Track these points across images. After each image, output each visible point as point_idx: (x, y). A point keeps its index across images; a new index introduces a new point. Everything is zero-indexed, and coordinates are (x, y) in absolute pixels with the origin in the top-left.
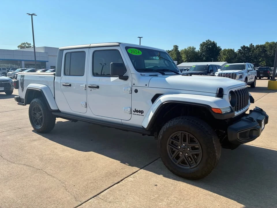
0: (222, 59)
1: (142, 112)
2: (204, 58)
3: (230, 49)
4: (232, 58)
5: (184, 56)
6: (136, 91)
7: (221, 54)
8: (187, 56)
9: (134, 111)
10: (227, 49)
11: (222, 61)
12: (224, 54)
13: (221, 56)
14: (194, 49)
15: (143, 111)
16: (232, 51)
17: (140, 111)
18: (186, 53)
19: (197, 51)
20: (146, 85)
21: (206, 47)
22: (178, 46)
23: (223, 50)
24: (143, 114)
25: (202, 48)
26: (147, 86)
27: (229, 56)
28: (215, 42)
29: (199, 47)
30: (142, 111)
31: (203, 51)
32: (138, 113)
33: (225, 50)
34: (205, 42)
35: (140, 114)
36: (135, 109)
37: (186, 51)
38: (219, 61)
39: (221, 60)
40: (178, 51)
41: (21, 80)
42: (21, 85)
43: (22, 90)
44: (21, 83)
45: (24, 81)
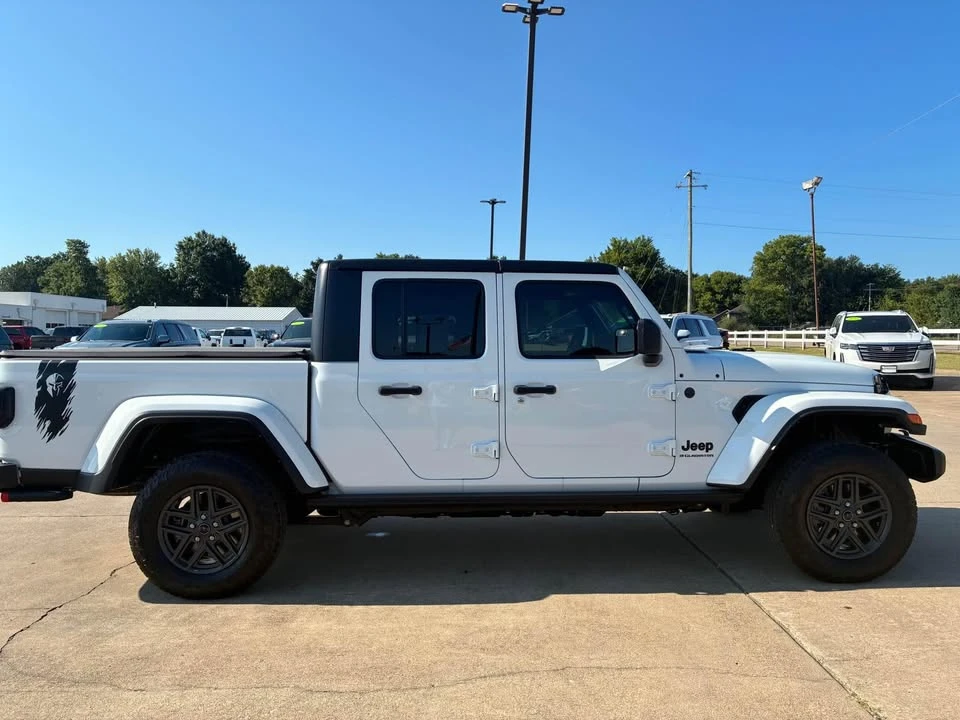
0: (255, 296)
1: (708, 447)
2: (196, 294)
3: (276, 266)
4: (286, 297)
5: (114, 283)
6: (690, 393)
7: (250, 282)
8: (130, 283)
9: (683, 447)
10: (268, 265)
11: (255, 306)
12: (261, 283)
13: (249, 287)
14: (152, 257)
15: (711, 444)
16: (282, 273)
17: (701, 446)
18: (125, 272)
19: (168, 267)
20: (717, 376)
21: (199, 254)
22: (87, 242)
23: (256, 269)
24: (710, 452)
25: (184, 258)
26: (721, 378)
27: (277, 290)
28: (231, 240)
29: (175, 254)
30: (708, 444)
31: (189, 269)
32: (698, 452)
33: (262, 270)
34: (194, 237)
35: (704, 452)
36: (688, 442)
37: (124, 264)
38: (246, 305)
39: (251, 300)
40: (88, 261)
41: (42, 384)
42: (38, 406)
43: (46, 429)
44: (42, 399)
45: (72, 387)
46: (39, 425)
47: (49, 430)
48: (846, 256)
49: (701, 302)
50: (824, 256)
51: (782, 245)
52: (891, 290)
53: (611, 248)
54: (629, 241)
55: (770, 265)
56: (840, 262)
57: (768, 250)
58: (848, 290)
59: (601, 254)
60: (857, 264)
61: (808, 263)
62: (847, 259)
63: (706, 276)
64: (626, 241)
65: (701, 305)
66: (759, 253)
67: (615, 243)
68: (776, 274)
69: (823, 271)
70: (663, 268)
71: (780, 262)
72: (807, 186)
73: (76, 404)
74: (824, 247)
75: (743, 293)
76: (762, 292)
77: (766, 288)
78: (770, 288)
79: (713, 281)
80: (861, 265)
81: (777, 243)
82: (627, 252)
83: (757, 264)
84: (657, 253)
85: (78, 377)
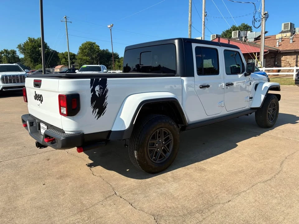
6: (251, 84)
20: (254, 79)
41: (93, 91)
42: (92, 102)
43: (96, 113)
44: (94, 98)
45: (107, 92)
46: (93, 112)
47: (98, 114)
48: (105, 49)
49: (62, 62)
50: (99, 49)
51: (87, 44)
52: (118, 60)
53: (28, 41)
54: (35, 39)
55: (84, 51)
56: (104, 51)
57: (83, 46)
58: (106, 59)
59: (24, 43)
60: (108, 52)
61: (95, 50)
62: (105, 50)
63: (63, 53)
64: (34, 39)
65: (62, 63)
66: (80, 47)
67: (30, 39)
68: (86, 53)
69: (99, 53)
70: (49, 50)
71: (87, 50)
72: (109, 26)
73: (109, 99)
74: (99, 46)
75: (77, 59)
76: (82, 59)
77: (83, 58)
78: (85, 58)
79: (65, 55)
80: (109, 52)
81: (86, 44)
82: (35, 43)
83: (80, 50)
84: (46, 44)
85: (109, 86)
